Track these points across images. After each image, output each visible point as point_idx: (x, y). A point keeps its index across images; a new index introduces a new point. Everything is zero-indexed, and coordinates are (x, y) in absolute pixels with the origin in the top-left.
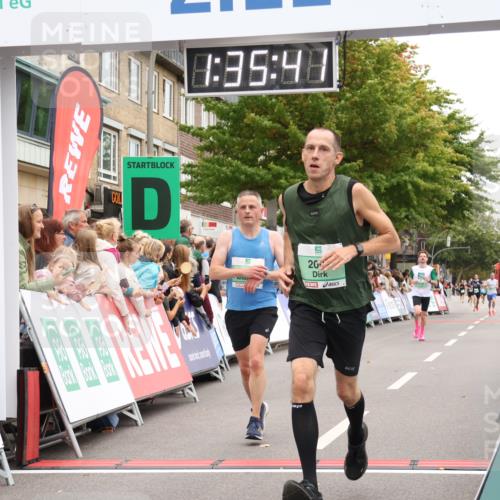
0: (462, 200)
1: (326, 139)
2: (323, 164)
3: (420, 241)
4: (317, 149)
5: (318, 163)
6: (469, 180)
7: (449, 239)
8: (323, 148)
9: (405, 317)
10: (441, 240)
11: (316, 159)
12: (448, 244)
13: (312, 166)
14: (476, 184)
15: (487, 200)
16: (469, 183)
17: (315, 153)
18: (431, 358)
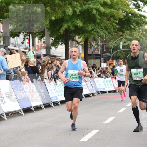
0: (129, 18)
1: (137, 43)
2: (136, 49)
3: (103, 45)
4: (135, 45)
5: (135, 49)
6: (134, 5)
7: (121, 43)
8: (136, 45)
9: (93, 95)
10: (116, 45)
11: (135, 48)
12: (121, 47)
13: (133, 49)
14: (138, 7)
15: (144, 17)
16: (134, 7)
17: (134, 46)
18: (109, 121)
